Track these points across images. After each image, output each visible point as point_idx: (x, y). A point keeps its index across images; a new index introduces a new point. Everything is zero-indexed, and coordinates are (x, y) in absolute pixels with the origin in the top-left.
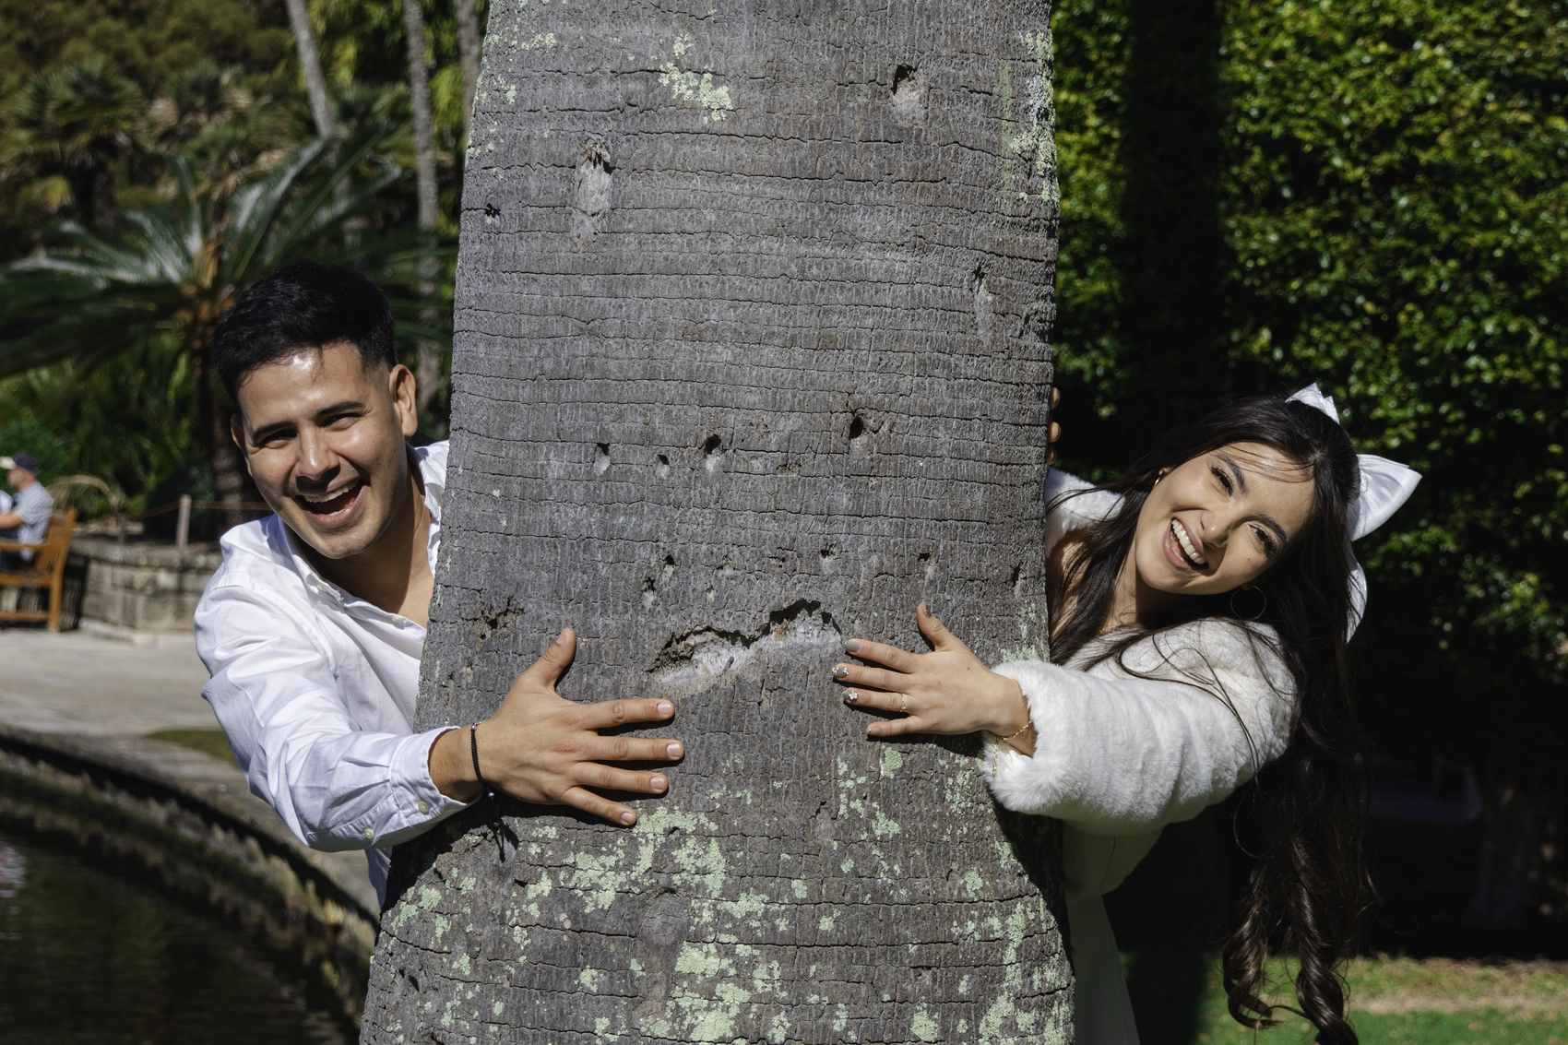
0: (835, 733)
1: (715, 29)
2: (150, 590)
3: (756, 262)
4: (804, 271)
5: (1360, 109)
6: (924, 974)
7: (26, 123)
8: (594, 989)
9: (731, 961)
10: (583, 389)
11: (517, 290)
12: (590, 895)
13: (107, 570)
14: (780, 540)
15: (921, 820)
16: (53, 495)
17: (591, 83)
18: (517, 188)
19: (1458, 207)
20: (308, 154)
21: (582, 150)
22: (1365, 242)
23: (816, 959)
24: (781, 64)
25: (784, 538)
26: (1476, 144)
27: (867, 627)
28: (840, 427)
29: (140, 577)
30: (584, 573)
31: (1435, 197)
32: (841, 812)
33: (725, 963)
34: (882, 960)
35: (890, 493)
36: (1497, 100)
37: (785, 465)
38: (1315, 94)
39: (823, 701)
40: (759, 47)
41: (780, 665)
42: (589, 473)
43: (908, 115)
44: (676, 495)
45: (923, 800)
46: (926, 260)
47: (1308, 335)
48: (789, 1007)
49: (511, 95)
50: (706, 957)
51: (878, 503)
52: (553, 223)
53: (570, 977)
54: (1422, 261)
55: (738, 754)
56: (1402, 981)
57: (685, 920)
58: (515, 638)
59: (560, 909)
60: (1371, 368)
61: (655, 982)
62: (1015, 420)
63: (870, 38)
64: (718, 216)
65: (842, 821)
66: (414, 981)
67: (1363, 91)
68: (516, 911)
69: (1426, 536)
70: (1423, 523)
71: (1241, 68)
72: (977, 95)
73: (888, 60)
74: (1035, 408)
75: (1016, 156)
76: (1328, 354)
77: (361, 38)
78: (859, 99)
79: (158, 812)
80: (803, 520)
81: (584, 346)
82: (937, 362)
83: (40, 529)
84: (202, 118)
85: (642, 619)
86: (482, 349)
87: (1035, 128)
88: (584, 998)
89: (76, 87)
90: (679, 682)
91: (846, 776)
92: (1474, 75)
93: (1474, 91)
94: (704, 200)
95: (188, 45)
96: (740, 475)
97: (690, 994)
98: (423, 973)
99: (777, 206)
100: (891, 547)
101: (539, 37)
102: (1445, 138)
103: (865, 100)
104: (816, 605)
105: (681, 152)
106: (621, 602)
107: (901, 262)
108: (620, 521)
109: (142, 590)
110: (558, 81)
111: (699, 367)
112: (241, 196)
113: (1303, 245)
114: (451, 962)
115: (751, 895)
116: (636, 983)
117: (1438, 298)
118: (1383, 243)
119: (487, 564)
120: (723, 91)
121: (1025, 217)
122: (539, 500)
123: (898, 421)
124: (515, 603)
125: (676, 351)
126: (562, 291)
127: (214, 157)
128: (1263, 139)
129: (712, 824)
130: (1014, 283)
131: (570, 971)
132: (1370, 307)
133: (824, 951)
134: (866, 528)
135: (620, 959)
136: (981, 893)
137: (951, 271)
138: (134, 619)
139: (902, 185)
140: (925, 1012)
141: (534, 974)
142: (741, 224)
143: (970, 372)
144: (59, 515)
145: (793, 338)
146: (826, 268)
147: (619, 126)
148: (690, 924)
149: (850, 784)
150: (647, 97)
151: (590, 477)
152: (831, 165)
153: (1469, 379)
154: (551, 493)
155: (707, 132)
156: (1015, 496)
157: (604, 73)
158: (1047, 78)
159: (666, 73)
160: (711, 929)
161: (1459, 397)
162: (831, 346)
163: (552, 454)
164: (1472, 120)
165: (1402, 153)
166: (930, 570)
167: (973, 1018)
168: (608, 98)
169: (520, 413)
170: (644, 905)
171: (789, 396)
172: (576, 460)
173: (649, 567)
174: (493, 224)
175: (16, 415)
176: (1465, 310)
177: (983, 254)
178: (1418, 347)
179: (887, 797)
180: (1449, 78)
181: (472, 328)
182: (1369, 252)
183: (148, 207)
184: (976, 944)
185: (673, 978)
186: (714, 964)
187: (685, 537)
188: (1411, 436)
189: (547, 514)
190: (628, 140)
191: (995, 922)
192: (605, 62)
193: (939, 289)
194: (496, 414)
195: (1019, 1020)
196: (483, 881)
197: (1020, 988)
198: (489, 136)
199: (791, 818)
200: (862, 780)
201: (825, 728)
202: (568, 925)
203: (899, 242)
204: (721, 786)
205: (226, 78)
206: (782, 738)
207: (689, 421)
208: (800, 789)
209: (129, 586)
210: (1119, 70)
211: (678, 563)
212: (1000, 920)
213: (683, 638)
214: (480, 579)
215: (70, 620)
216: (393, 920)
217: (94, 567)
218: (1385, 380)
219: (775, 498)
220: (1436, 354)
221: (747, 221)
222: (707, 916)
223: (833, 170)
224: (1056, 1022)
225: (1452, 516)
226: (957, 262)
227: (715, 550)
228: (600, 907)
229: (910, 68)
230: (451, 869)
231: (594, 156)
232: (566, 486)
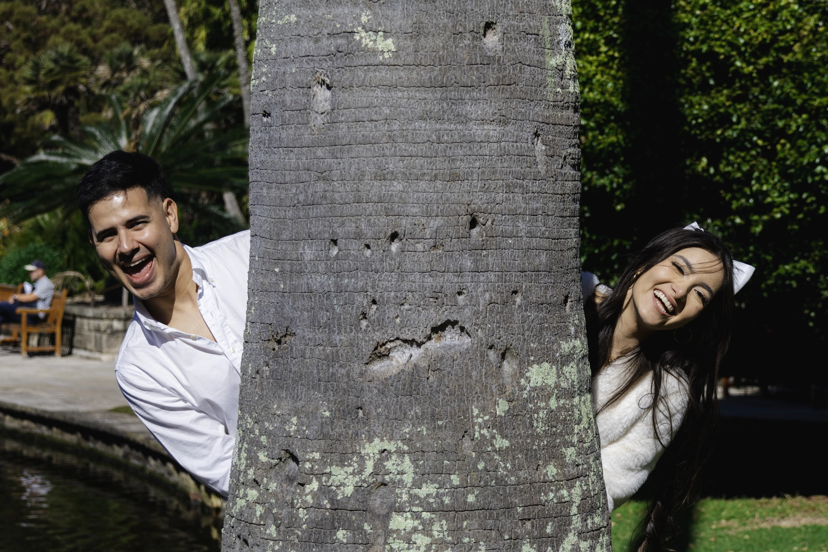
0: (470, 392)
1: (383, 7)
2: (109, 331)
3: (413, 134)
4: (440, 138)
5: (749, 34)
6: (527, 523)
7: (29, 82)
8: (345, 541)
9: (419, 522)
10: (321, 210)
11: (282, 157)
12: (340, 489)
13: (85, 321)
14: (434, 287)
15: (521, 438)
16: (54, 283)
17: (317, 41)
18: (279, 101)
19: (806, 85)
20: (181, 91)
21: (314, 78)
22: (756, 107)
23: (466, 518)
24: (421, 25)
25: (436, 287)
26: (814, 50)
27: (485, 333)
28: (464, 223)
29: (103, 324)
30: (327, 311)
31: (793, 80)
32: (476, 436)
33: (416, 523)
34: (503, 517)
35: (494, 258)
36: (824, 25)
37: (435, 246)
38: (724, 28)
39: (463, 375)
40: (408, 16)
41: (438, 357)
42: (327, 256)
43: (492, 49)
44: (376, 266)
45: (521, 427)
46: (507, 128)
47: (727, 159)
48: (453, 545)
49: (274, 50)
50: (406, 520)
51: (488, 264)
52: (300, 119)
53: (331, 535)
54: (788, 116)
55: (417, 407)
56: (798, 509)
57: (393, 500)
58: (291, 350)
59: (324, 497)
60: (763, 176)
61: (378, 536)
62: (561, 214)
63: (469, 7)
64: (391, 111)
65: (477, 441)
66: (246, 542)
67: (751, 24)
68: (300, 500)
69: (798, 265)
70: (796, 258)
71: (683, 15)
72: (531, 36)
73: (480, 19)
74: (572, 207)
75: (554, 68)
76: (739, 169)
77: (208, 26)
78: (465, 42)
79: (119, 452)
80: (447, 276)
81: (321, 186)
82: (516, 184)
83: (48, 301)
84: (124, 74)
85: (360, 335)
86: (265, 190)
87: (564, 52)
88: (340, 546)
89: (55, 61)
90: (383, 369)
91: (478, 416)
92: (811, 12)
93: (811, 21)
94: (382, 102)
95: (115, 35)
96: (410, 253)
97: (398, 541)
98: (250, 536)
99: (423, 103)
100: (496, 289)
101: (287, 17)
102: (796, 48)
103: (469, 42)
104: (456, 322)
105: (369, 76)
106: (348, 327)
107: (493, 130)
108: (346, 281)
109: (105, 331)
110: (298, 41)
111: (384, 194)
112: (147, 115)
113: (722, 110)
114: (266, 530)
115: (429, 484)
116: (368, 536)
117: (798, 135)
118: (766, 107)
119: (274, 309)
120: (390, 41)
121: (561, 102)
122: (300, 272)
123: (496, 218)
124: (290, 330)
125: (372, 186)
126: (307, 157)
127: (132, 95)
128: (697, 53)
129: (405, 446)
130: (557, 138)
131: (331, 532)
132: (760, 142)
133: (471, 513)
134: (482, 279)
135: (358, 524)
136: (556, 477)
137: (521, 134)
138: (101, 348)
139: (491, 88)
140: (529, 544)
141: (311, 534)
142: (403, 114)
143: (535, 189)
144: (58, 293)
145: (436, 176)
146: (452, 136)
147: (333, 64)
148: (396, 502)
149: (480, 420)
150: (348, 47)
151: (328, 258)
152: (452, 79)
153: (817, 178)
154: (307, 269)
155: (382, 64)
156: (563, 256)
157: (324, 35)
158: (569, 24)
159: (358, 33)
160: (407, 505)
161: (813, 189)
162: (457, 179)
163: (306, 247)
164: (811, 37)
165: (774, 57)
166: (518, 299)
167: (555, 546)
168: (327, 49)
169: (288, 225)
170: (370, 493)
171: (435, 208)
172: (320, 249)
173: (363, 306)
174: (267, 122)
175: (33, 240)
176: (813, 141)
177: (538, 123)
178: (788, 163)
179: (501, 426)
180: (797, 14)
181: (259, 179)
182: (759, 112)
183: (98, 124)
184: (555, 505)
185: (388, 533)
186: (410, 524)
187: (382, 289)
188: (787, 212)
189: (305, 280)
190: (339, 71)
191: (564, 492)
192: (324, 29)
193: (515, 144)
194: (274, 226)
195: (581, 546)
196: (281, 484)
197: (580, 528)
198: (262, 73)
199: (449, 441)
200: (487, 418)
201: (465, 390)
202: (328, 506)
203: (491, 119)
204: (409, 425)
205: (136, 52)
206: (441, 397)
207: (380, 224)
208: (452, 424)
209: (98, 330)
210: (616, 19)
211: (379, 303)
212: (567, 491)
213: (384, 344)
214: (270, 318)
215: (67, 350)
216: (233, 508)
217: (78, 320)
218: (771, 181)
219: (430, 264)
220: (798, 166)
221: (407, 112)
222: (405, 497)
223: (453, 81)
224: (602, 546)
225: (812, 254)
226: (524, 129)
227: (399, 295)
228: (346, 495)
229: (492, 23)
230: (263, 479)
231: (320, 81)
232: (315, 264)
